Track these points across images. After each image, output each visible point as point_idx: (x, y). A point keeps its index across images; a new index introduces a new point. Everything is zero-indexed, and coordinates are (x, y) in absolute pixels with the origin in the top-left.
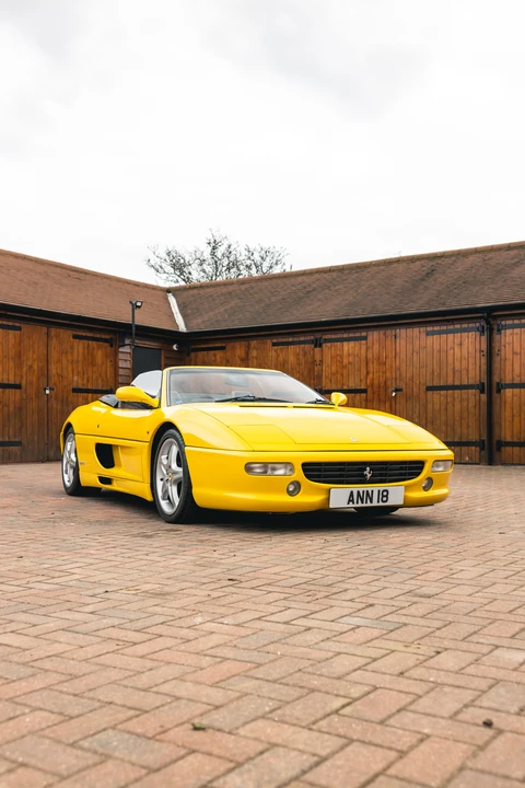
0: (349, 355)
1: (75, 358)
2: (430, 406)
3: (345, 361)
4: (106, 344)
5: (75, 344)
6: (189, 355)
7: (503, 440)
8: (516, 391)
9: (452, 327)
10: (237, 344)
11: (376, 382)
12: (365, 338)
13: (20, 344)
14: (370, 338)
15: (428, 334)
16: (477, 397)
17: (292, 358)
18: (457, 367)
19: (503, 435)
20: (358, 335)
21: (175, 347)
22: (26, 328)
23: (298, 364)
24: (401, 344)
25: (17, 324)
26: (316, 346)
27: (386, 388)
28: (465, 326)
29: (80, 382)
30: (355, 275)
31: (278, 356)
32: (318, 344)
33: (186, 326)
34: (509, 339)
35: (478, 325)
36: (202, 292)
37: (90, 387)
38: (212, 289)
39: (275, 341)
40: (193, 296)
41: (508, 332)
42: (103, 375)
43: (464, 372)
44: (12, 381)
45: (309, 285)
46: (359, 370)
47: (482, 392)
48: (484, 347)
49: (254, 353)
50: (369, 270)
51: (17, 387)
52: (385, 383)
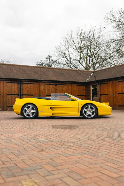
15: (7, 83)
16: (18, 97)
18: (14, 90)
28: (15, 82)
35: (18, 82)
41: (24, 84)
43: (15, 92)
48: (19, 87)
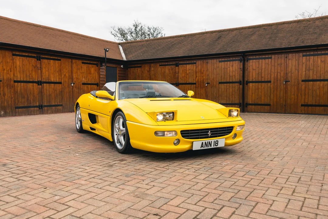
0: (189, 70)
1: (83, 71)
2: (220, 90)
3: (188, 72)
4: (95, 66)
5: (83, 66)
6: (127, 69)
7: (248, 103)
8: (254, 84)
9: (229, 59)
10: (146, 65)
11: (199, 80)
12: (195, 63)
13: (61, 65)
14: (197, 63)
15: (220, 62)
16: (239, 86)
17: (167, 71)
18: (231, 74)
19: (248, 101)
20: (192, 62)
21: (122, 66)
22: (63, 60)
23: (170, 73)
24: (209, 65)
25: (59, 58)
26: (176, 66)
27: (203, 82)
28: (234, 59)
29: (85, 80)
30: (191, 38)
31: (162, 70)
32: (177, 65)
33: (126, 58)
34: (251, 64)
35: (239, 58)
36: (132, 44)
37: (89, 83)
38: (136, 43)
39: (160, 64)
40: (129, 46)
41: (251, 61)
42: (94, 78)
43: (233, 77)
44: (58, 81)
45: (173, 42)
46: (193, 76)
47: (241, 84)
48: (242, 67)
49: (153, 69)
50: (195, 36)
51: (60, 83)
52: (203, 80)
